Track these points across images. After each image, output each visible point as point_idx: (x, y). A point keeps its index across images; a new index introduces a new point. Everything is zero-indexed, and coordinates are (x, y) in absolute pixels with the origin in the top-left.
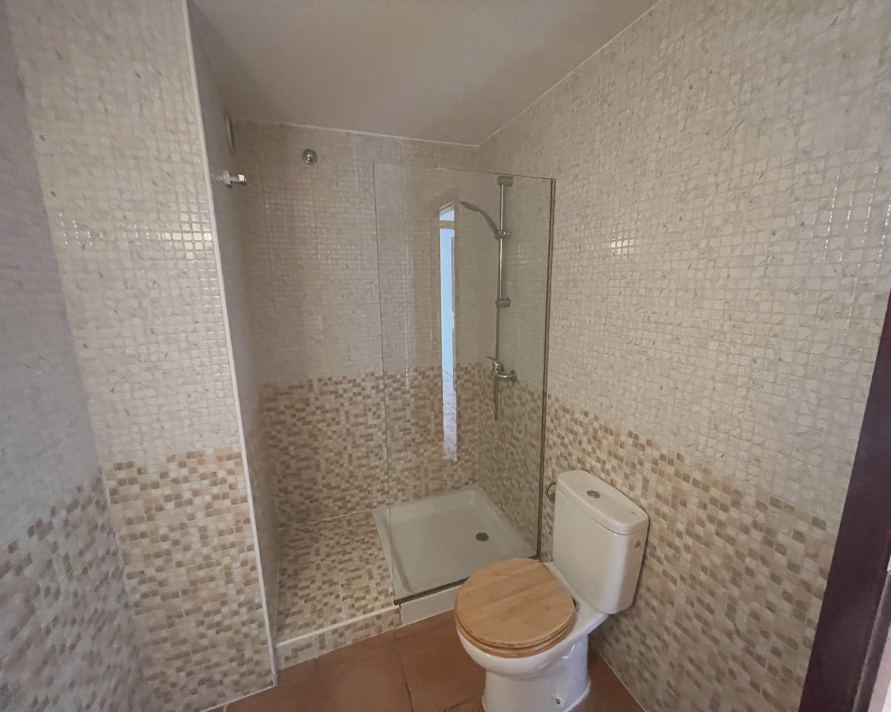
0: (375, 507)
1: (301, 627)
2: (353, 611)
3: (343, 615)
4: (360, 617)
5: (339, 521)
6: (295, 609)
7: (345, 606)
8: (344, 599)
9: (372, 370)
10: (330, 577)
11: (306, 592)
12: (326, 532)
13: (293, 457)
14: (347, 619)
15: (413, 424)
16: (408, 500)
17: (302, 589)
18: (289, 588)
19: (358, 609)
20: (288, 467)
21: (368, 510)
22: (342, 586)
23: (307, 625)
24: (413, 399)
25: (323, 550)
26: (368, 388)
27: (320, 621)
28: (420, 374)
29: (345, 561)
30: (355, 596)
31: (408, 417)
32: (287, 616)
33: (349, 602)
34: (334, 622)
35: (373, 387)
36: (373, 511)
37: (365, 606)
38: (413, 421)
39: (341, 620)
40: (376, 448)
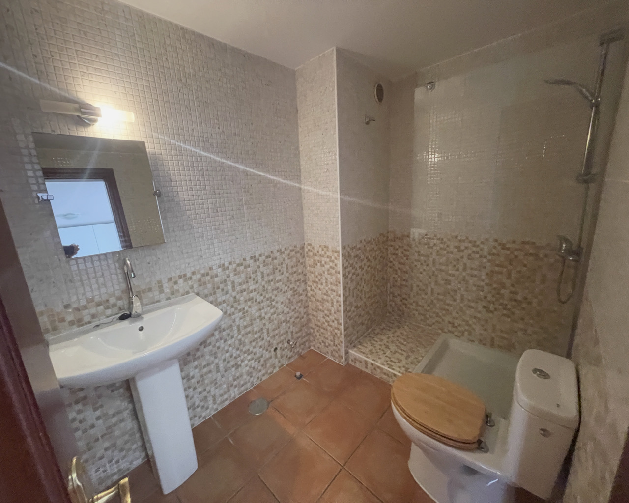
0: (445, 332)
1: (361, 352)
2: (385, 363)
3: (379, 361)
4: (386, 368)
5: (419, 327)
6: (365, 345)
7: (383, 358)
8: (387, 356)
9: (457, 234)
10: (389, 345)
11: (375, 343)
12: (406, 327)
13: (399, 276)
14: (379, 363)
15: (487, 284)
16: (473, 341)
17: (375, 340)
18: (370, 337)
19: (388, 364)
20: (396, 281)
21: (440, 331)
22: (391, 352)
23: (364, 353)
24: (489, 264)
25: (398, 333)
26: (452, 247)
27: (369, 356)
28: (500, 244)
29: (403, 344)
30: (392, 359)
31: (483, 277)
32: (360, 345)
33: (387, 359)
34: (374, 360)
35: (456, 247)
36: (443, 334)
37: (392, 366)
38: (487, 281)
39: (377, 362)
40: (452, 291)
